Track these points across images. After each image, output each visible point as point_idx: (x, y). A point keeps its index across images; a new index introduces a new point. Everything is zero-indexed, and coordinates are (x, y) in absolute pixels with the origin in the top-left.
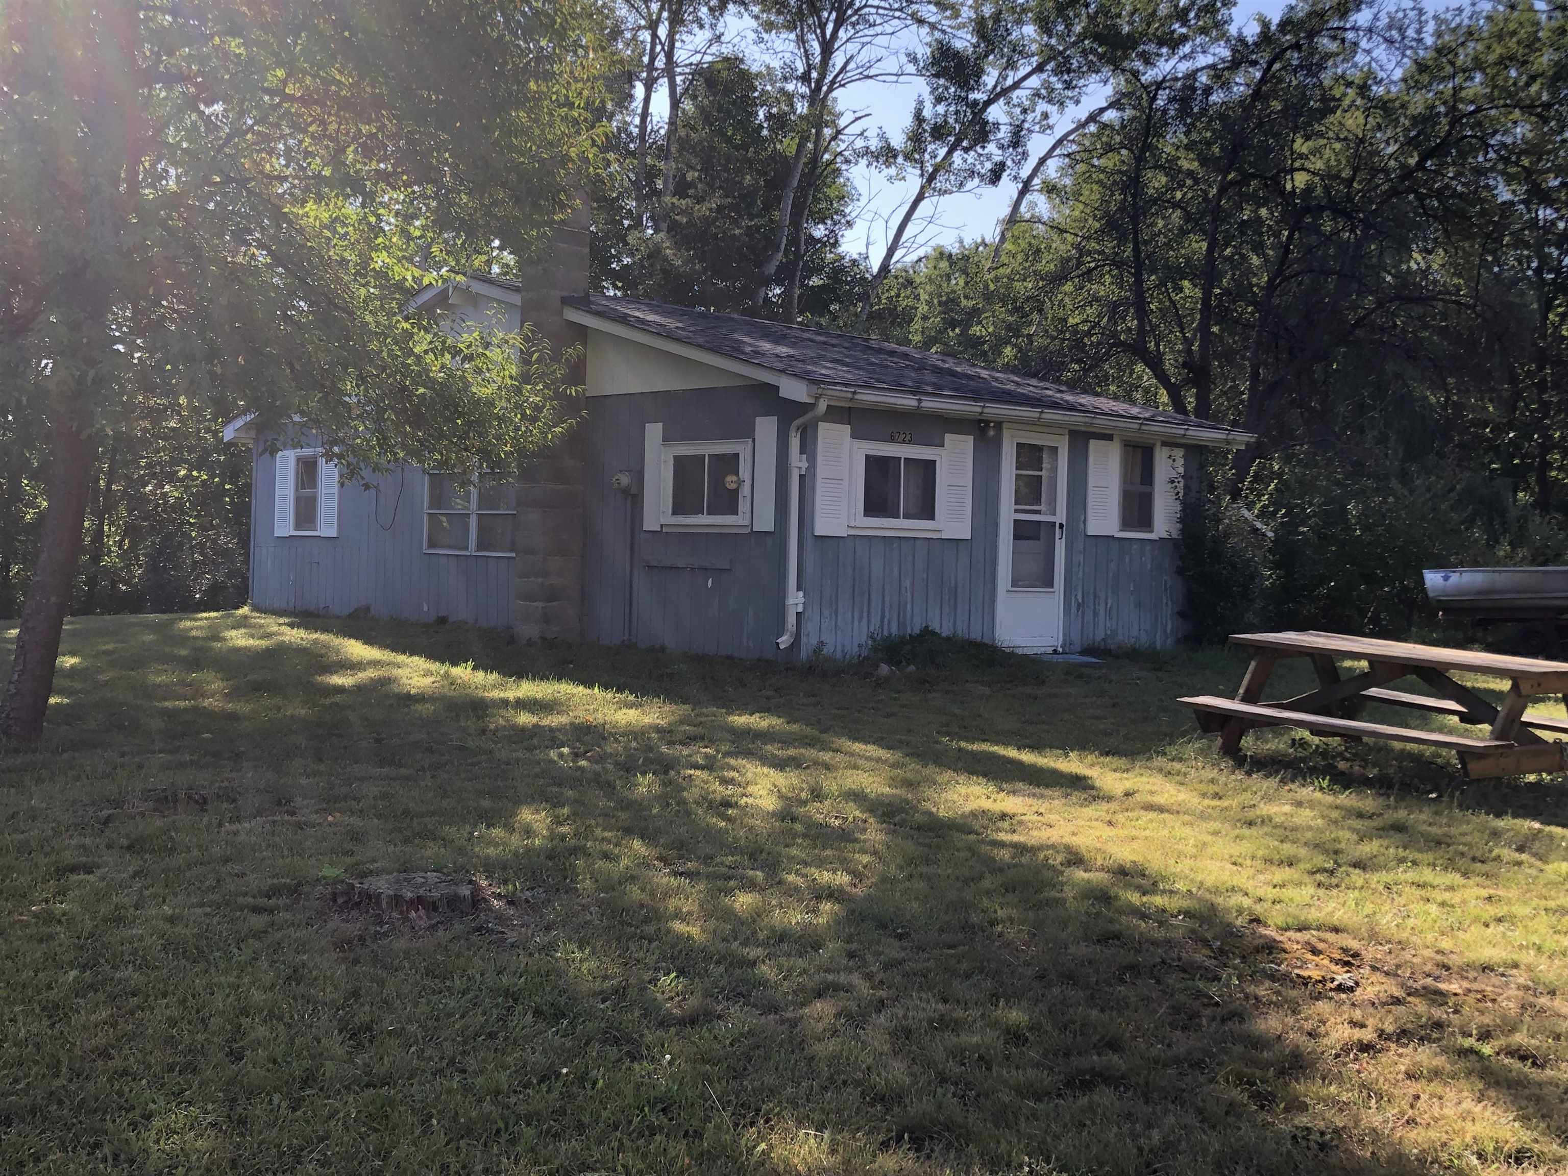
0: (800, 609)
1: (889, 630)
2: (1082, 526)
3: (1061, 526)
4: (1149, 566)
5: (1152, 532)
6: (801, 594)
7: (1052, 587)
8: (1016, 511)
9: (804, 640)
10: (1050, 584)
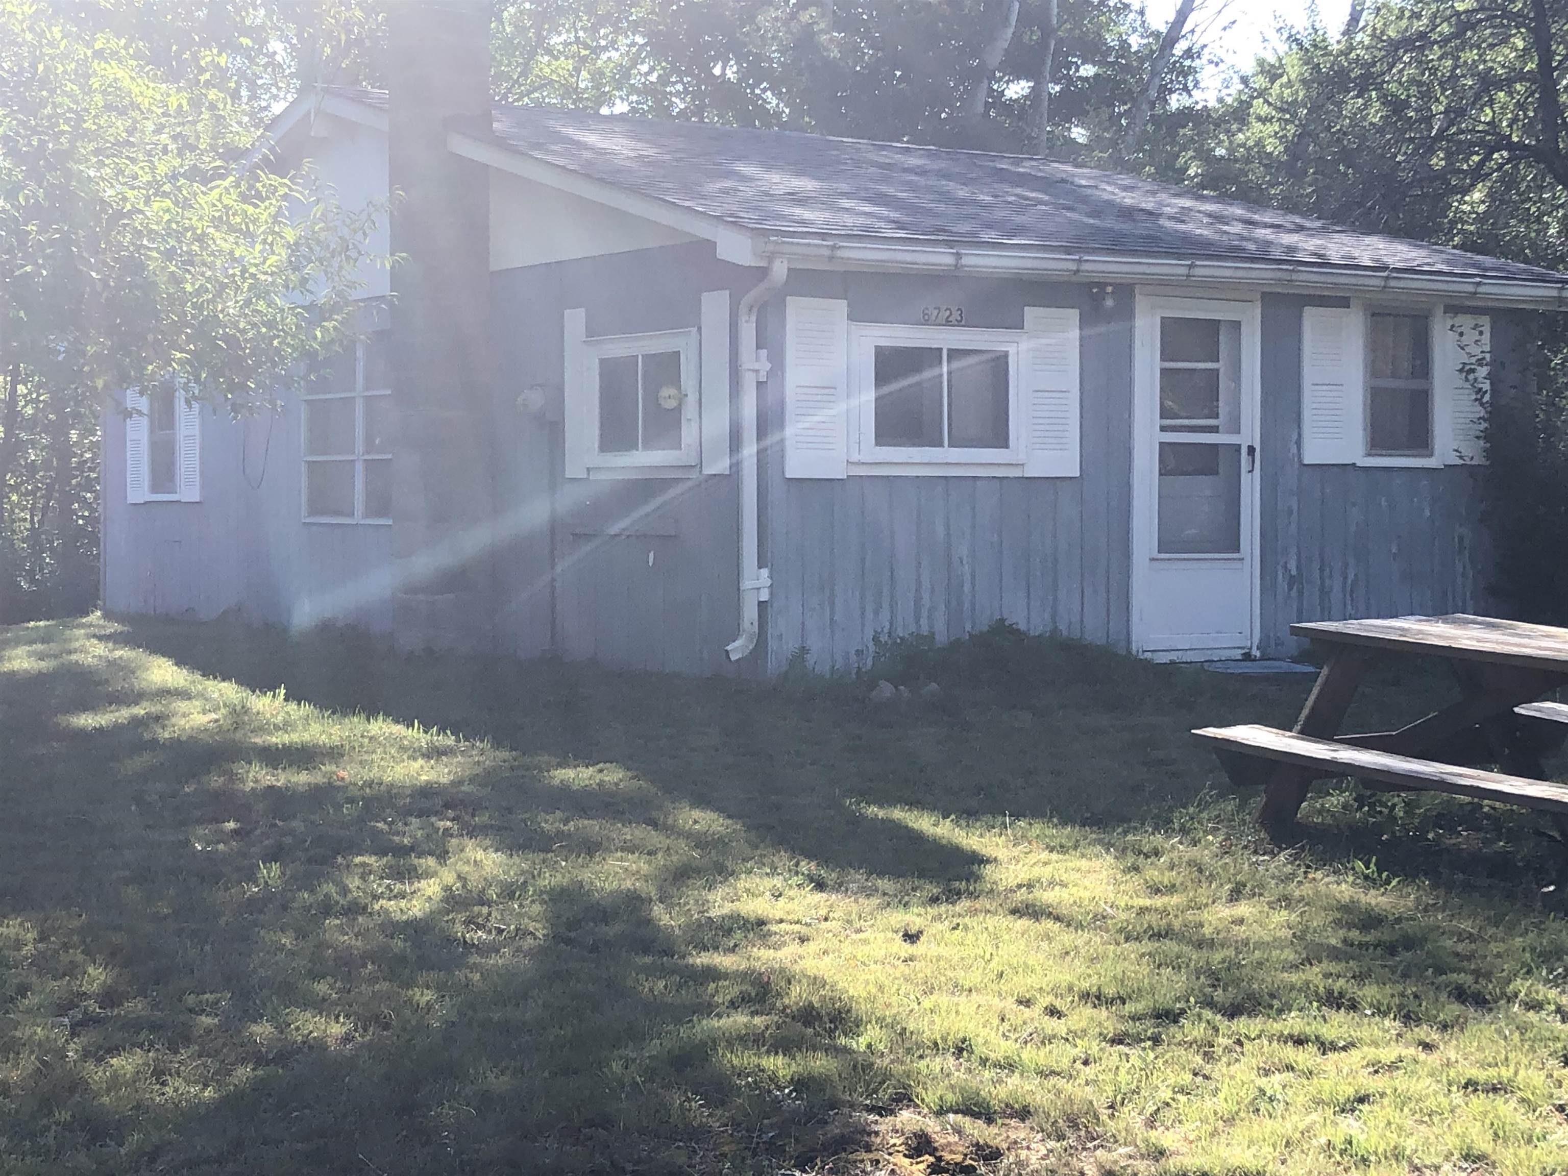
0: (764, 596)
1: (931, 626)
2: (1294, 449)
3: (1251, 450)
4: (1427, 513)
5: (1431, 455)
6: (765, 572)
7: (1238, 550)
8: (1163, 429)
9: (772, 644)
10: (1235, 547)
